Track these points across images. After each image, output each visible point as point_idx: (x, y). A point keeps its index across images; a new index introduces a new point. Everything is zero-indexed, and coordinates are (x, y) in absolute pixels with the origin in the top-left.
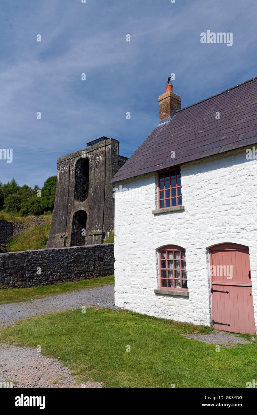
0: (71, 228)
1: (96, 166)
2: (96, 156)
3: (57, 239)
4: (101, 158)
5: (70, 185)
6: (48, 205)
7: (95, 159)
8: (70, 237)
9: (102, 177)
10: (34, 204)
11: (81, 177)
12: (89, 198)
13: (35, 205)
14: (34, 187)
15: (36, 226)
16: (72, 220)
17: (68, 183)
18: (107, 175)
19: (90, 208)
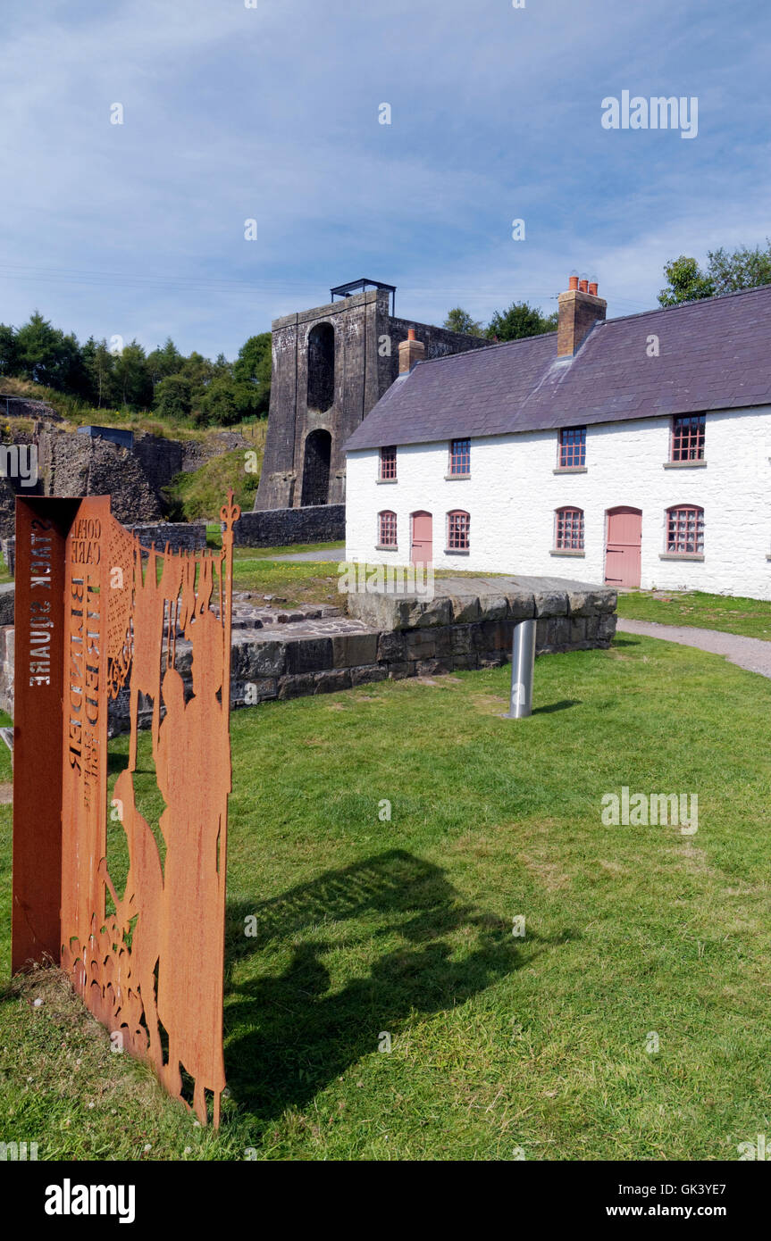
0: (303, 462)
1: (348, 344)
2: (347, 322)
3: (277, 483)
4: (356, 328)
5: (299, 377)
6: (250, 402)
7: (345, 329)
8: (300, 479)
9: (360, 368)
10: (220, 401)
11: (319, 362)
12: (335, 405)
13: (222, 403)
14: (217, 359)
15: (227, 449)
16: (303, 447)
17: (294, 373)
18: (368, 364)
19: (338, 426)
